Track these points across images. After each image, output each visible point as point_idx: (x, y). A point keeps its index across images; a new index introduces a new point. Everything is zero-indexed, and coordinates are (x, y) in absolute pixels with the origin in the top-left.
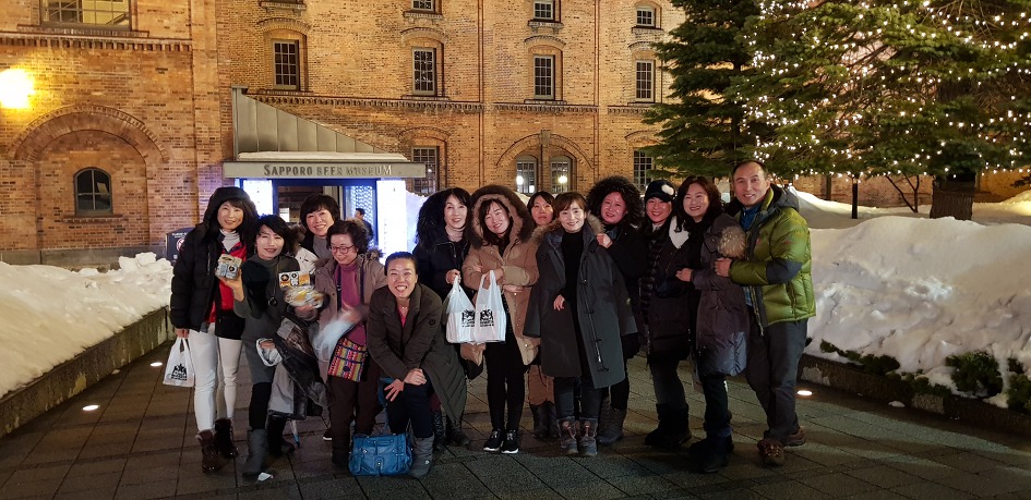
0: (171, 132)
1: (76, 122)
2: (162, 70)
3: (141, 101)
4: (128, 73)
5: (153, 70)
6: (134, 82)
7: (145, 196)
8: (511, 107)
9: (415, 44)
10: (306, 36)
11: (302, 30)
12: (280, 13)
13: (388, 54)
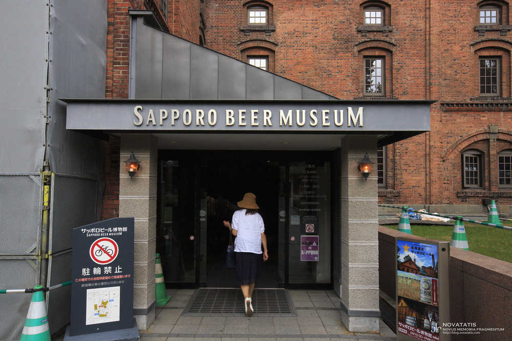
8: (457, 104)
9: (367, 53)
10: (274, 52)
11: (272, 47)
12: (255, 34)
13: (341, 62)
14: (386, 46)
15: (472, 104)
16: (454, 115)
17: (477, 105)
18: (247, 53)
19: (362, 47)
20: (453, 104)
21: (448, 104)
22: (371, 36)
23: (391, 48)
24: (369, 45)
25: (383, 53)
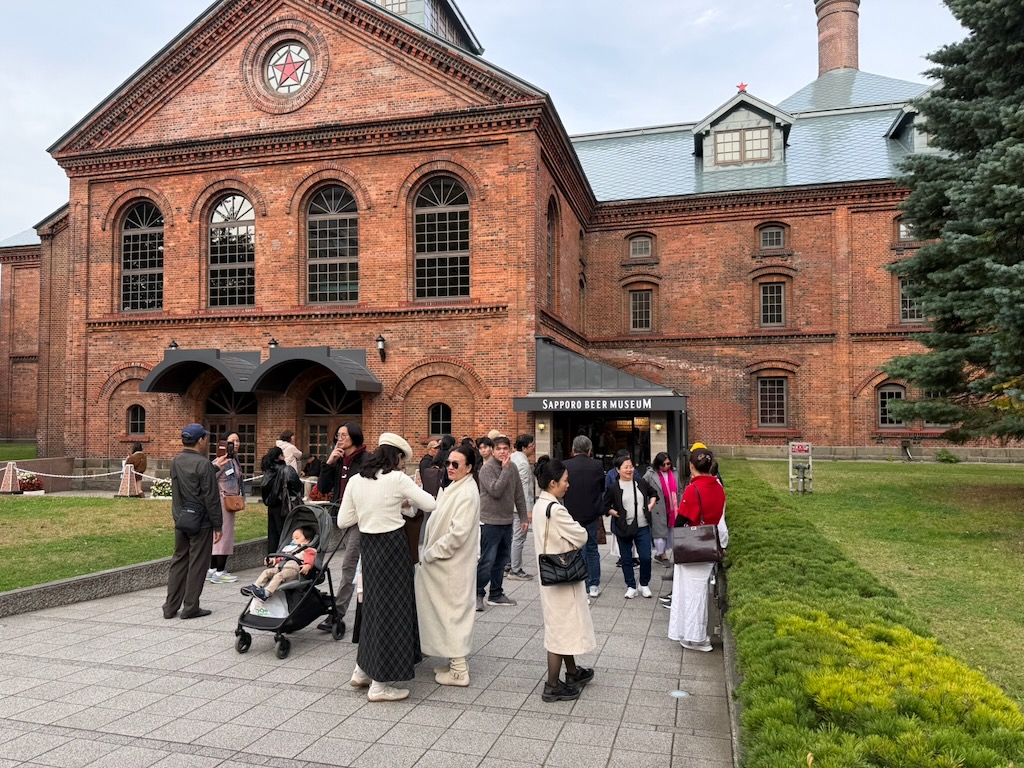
0: (491, 374)
1: (431, 369)
2: (487, 327)
3: (473, 352)
4: (465, 331)
5: (482, 328)
6: (469, 337)
7: (473, 424)
8: (870, 334)
9: (763, 280)
10: (658, 285)
11: (655, 280)
12: (637, 268)
13: (734, 292)
14: (786, 272)
15: (888, 334)
16: (868, 346)
17: (894, 333)
18: (629, 288)
19: (756, 274)
20: (865, 334)
21: (858, 334)
22: (767, 262)
23: (792, 273)
24: (764, 272)
25: (783, 279)
